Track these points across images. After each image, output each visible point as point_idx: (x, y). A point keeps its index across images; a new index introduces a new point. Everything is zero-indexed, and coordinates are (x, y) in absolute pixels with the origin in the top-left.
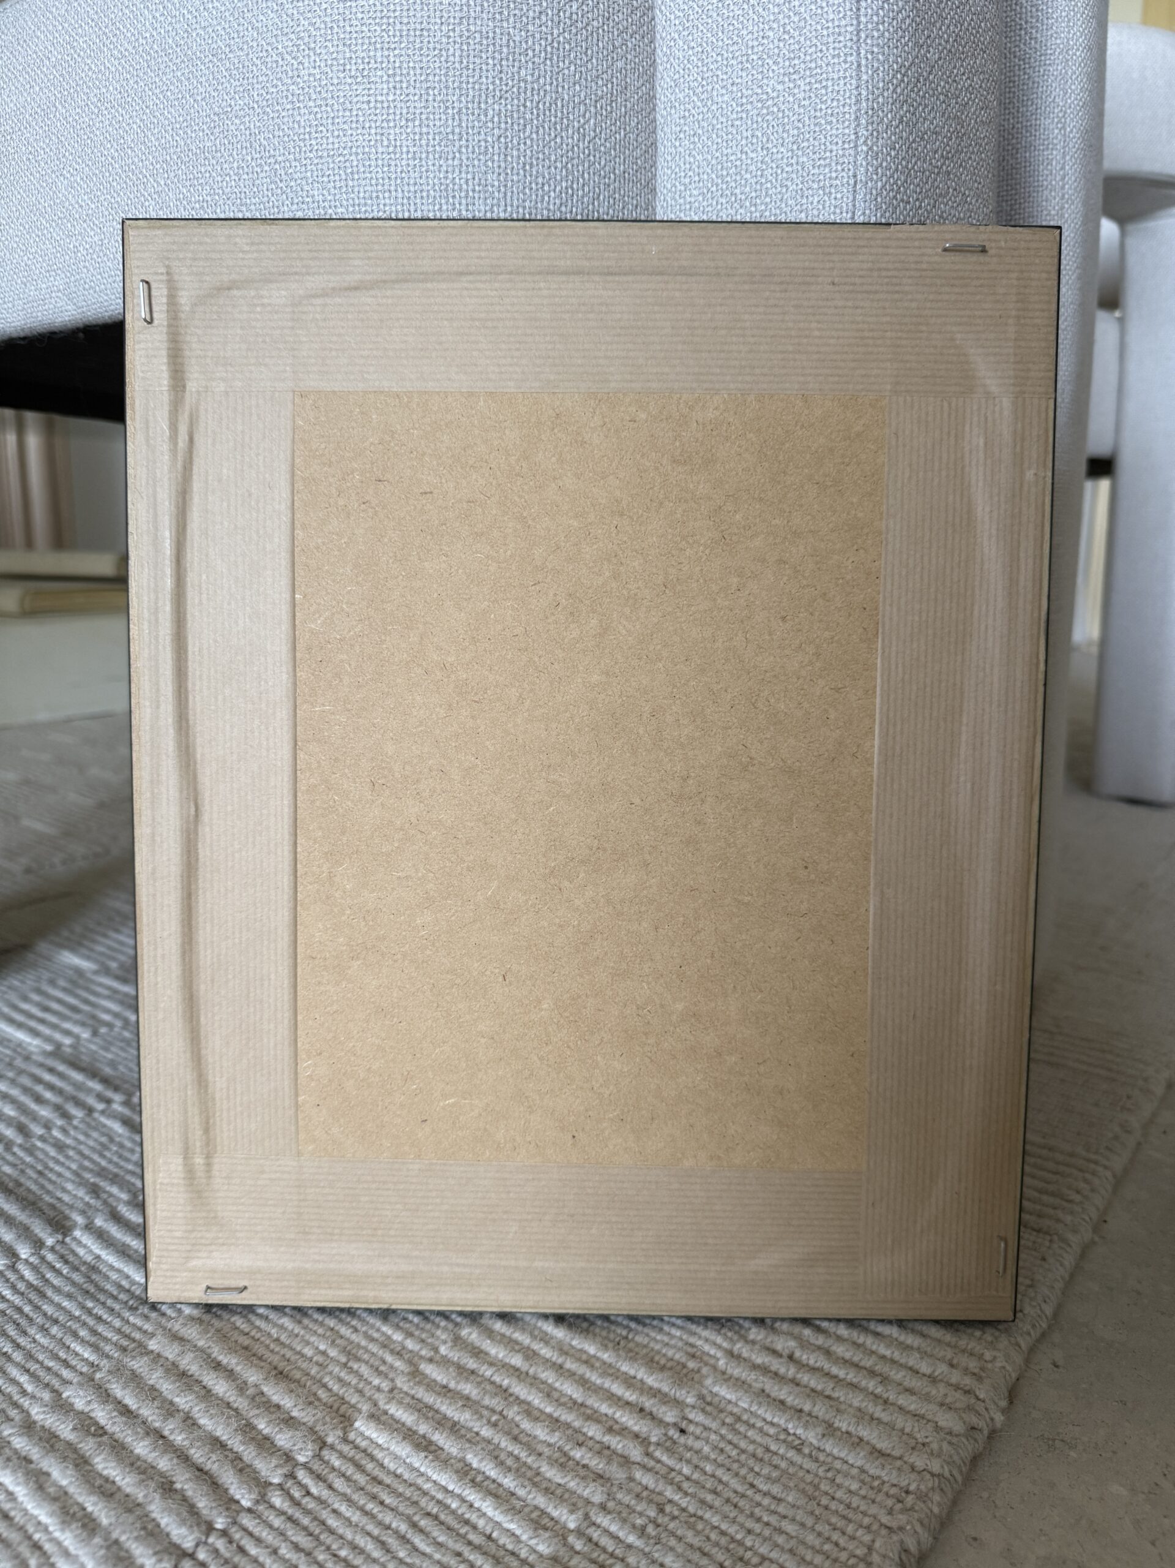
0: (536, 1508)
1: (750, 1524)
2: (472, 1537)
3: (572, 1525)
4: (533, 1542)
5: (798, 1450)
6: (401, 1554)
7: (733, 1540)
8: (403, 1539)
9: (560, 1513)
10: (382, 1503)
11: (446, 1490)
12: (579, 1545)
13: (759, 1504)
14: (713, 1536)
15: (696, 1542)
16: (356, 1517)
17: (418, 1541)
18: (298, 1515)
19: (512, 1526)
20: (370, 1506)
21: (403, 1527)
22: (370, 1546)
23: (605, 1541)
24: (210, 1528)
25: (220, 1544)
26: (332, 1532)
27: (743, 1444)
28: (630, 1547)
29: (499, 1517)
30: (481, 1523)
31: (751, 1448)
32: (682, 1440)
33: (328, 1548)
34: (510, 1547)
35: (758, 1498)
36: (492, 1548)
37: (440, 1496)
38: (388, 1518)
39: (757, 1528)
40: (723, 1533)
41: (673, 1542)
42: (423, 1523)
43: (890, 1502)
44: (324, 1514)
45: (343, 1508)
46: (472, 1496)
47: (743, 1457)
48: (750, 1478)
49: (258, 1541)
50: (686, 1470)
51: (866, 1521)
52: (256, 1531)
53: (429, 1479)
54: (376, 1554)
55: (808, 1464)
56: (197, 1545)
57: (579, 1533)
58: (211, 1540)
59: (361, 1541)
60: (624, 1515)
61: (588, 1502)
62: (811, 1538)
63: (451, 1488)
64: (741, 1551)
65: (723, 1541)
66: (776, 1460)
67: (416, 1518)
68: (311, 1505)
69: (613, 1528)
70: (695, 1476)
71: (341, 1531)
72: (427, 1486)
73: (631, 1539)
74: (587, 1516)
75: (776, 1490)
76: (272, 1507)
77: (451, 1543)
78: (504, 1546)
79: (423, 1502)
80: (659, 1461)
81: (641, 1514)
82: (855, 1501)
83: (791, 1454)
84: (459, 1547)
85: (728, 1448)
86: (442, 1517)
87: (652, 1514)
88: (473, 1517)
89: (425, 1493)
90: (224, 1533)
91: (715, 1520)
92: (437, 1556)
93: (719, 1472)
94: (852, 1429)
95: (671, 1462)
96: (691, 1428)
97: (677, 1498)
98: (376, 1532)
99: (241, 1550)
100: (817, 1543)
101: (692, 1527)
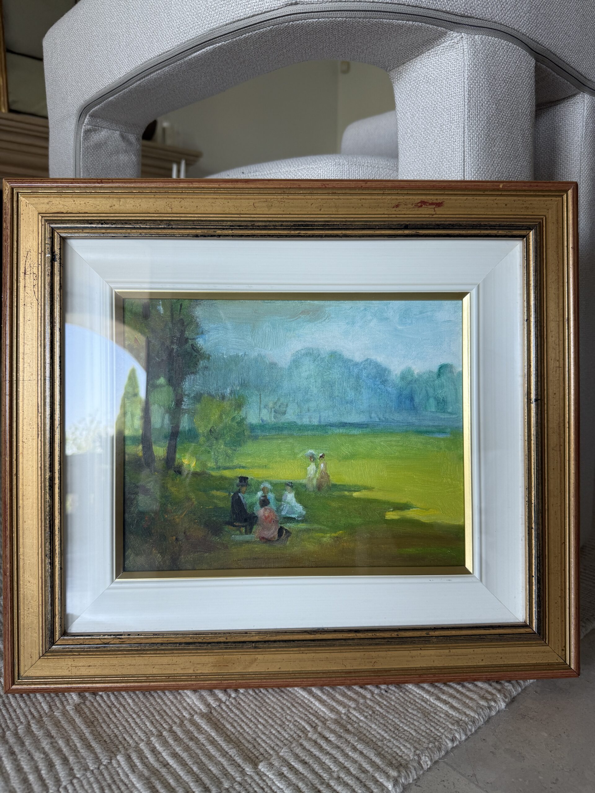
0: (333, 706)
1: (403, 720)
2: (310, 711)
3: (343, 712)
4: (330, 715)
5: (426, 703)
6: (288, 712)
7: (396, 724)
8: (289, 708)
9: (340, 708)
10: (283, 698)
11: (304, 697)
12: (344, 717)
13: (407, 715)
14: (390, 721)
15: (383, 722)
16: (275, 700)
17: (293, 709)
18: (257, 697)
19: (324, 710)
20: (279, 698)
21: (289, 705)
22: (278, 709)
23: (353, 718)
24: (230, 696)
25: (233, 701)
26: (267, 703)
27: (406, 698)
28: (361, 720)
29: (320, 706)
30: (314, 707)
31: (409, 700)
32: (386, 694)
33: (265, 707)
34: (322, 715)
35: (408, 714)
36: (317, 714)
37: (302, 698)
38: (285, 702)
39: (405, 721)
40: (393, 721)
41: (375, 721)
42: (296, 705)
43: (453, 722)
44: (265, 698)
45: (271, 697)
46: (312, 700)
47: (405, 702)
48: (406, 708)
49: (245, 702)
50: (385, 703)
51: (444, 726)
52: (244, 699)
53: (299, 693)
54: (280, 710)
55: (428, 707)
56: (226, 700)
57: (345, 714)
58: (230, 699)
59: (276, 707)
60: (361, 712)
61: (350, 707)
62: (422, 728)
63: (306, 696)
64: (398, 727)
65: (393, 723)
66: (417, 704)
67: (294, 703)
68: (261, 695)
69: (357, 715)
70: (388, 705)
71: (270, 703)
72: (298, 695)
73: (362, 718)
74: (348, 710)
75: (415, 712)
76: (249, 694)
77: (303, 711)
78: (320, 715)
79: (296, 699)
80: (376, 699)
81: (367, 712)
82: (441, 720)
83: (423, 703)
84: (306, 713)
85: (401, 699)
86: (302, 704)
87: (370, 713)
88: (312, 706)
89: (298, 697)
90: (234, 698)
91: (391, 717)
92: (299, 714)
93: (396, 705)
94: (447, 699)
95: (380, 700)
96: (390, 691)
97: (380, 710)
98: (281, 705)
99: (239, 704)
100: (424, 729)
101: (383, 718)
